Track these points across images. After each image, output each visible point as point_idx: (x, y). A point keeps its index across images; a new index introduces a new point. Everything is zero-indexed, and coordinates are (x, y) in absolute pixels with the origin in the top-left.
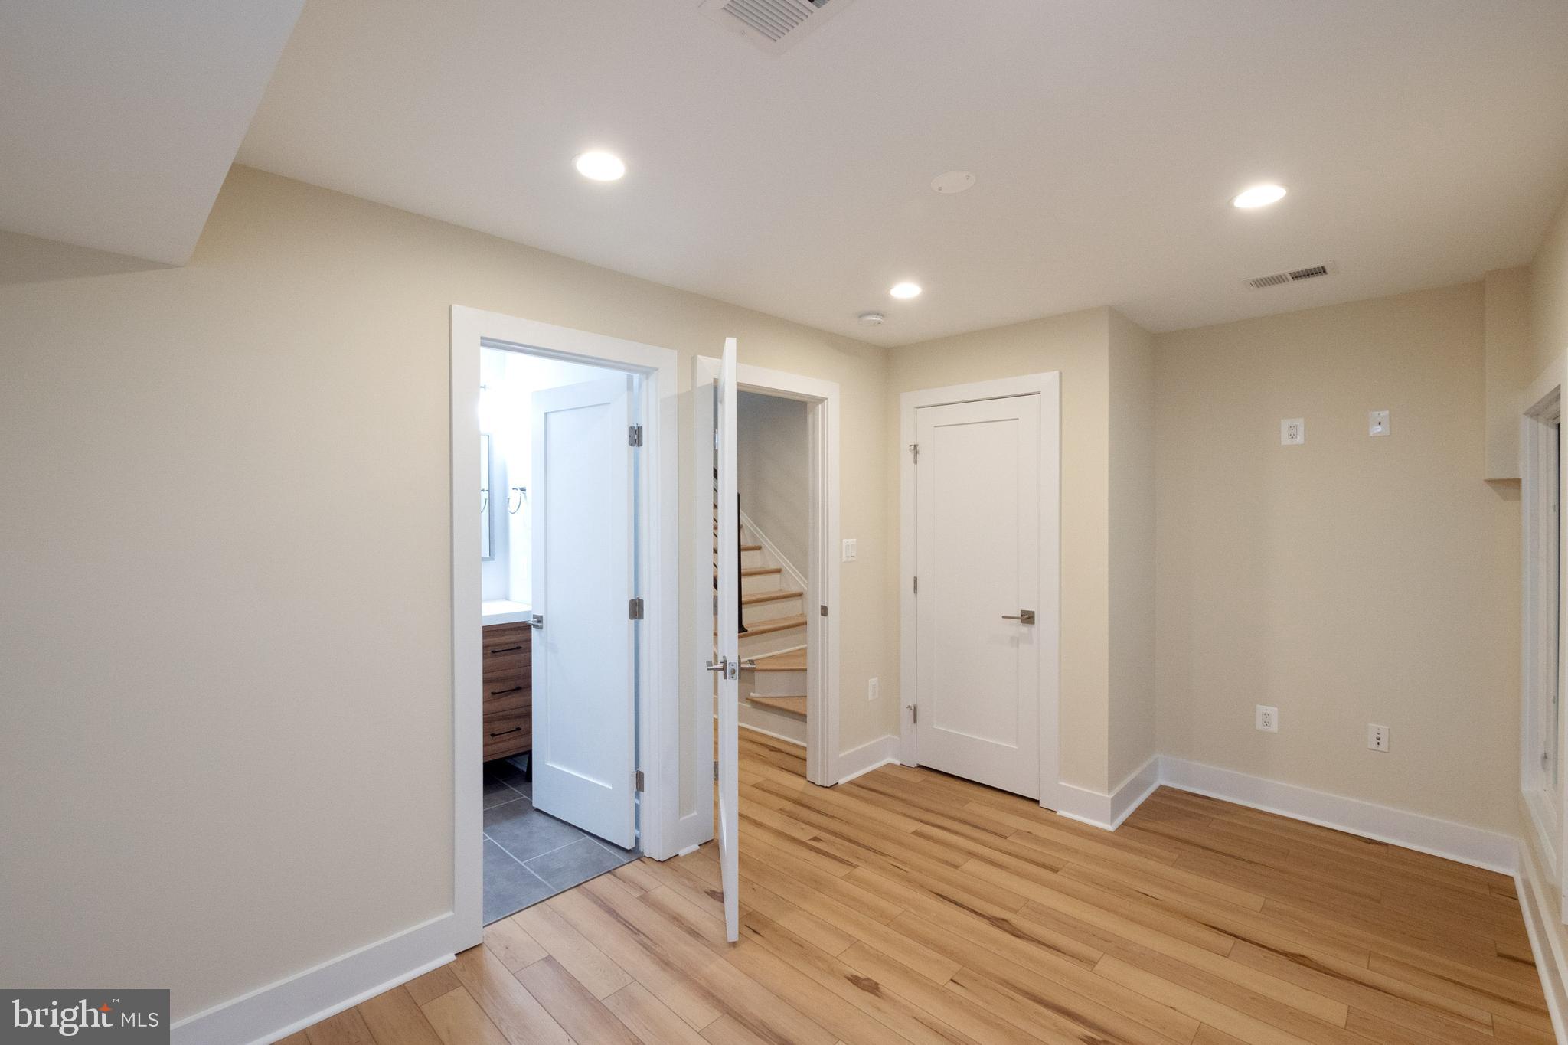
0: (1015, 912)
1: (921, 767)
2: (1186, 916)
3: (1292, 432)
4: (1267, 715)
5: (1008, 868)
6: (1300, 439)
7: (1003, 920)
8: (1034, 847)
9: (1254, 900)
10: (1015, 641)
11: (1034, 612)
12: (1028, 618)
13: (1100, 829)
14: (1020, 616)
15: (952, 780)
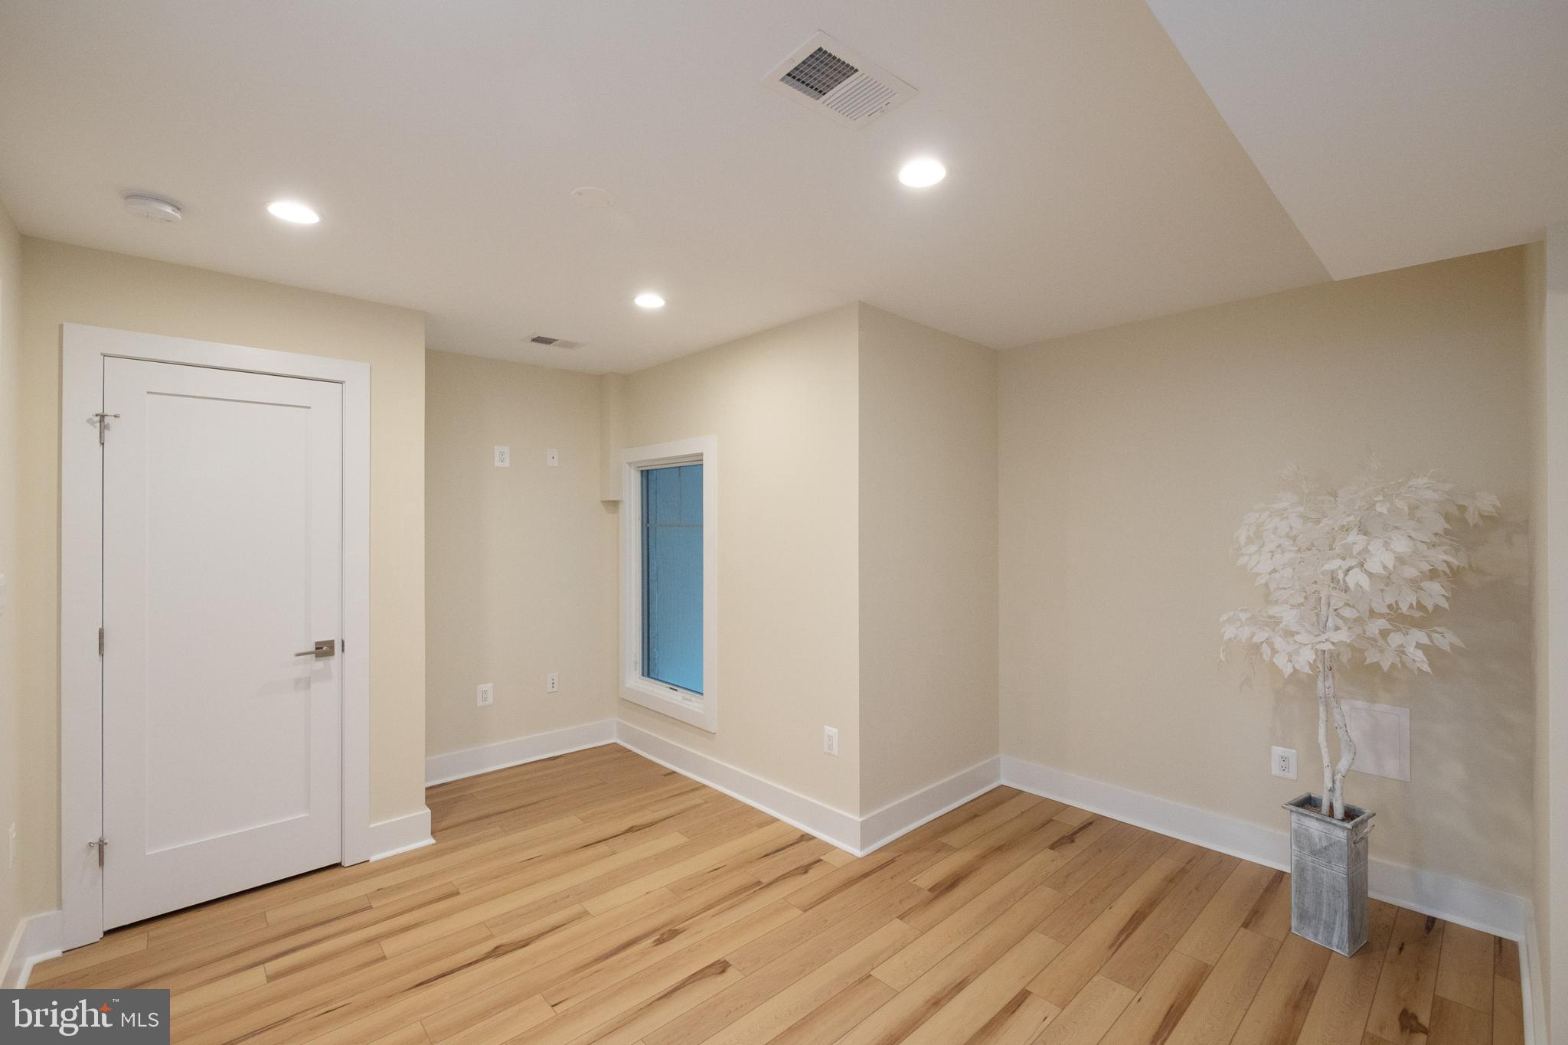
0: (492, 936)
1: (107, 933)
2: (568, 852)
3: (501, 457)
4: (485, 692)
5: (423, 922)
6: (507, 464)
7: (497, 948)
8: (409, 894)
9: (571, 820)
10: (304, 683)
11: (333, 641)
12: (323, 650)
13: (424, 848)
14: (314, 649)
15: (184, 916)
